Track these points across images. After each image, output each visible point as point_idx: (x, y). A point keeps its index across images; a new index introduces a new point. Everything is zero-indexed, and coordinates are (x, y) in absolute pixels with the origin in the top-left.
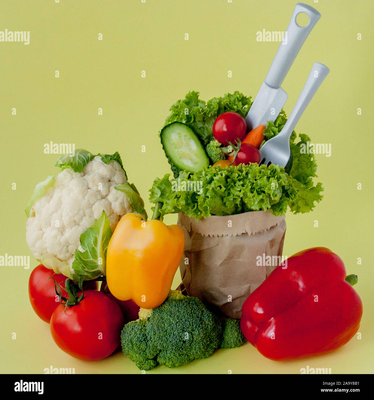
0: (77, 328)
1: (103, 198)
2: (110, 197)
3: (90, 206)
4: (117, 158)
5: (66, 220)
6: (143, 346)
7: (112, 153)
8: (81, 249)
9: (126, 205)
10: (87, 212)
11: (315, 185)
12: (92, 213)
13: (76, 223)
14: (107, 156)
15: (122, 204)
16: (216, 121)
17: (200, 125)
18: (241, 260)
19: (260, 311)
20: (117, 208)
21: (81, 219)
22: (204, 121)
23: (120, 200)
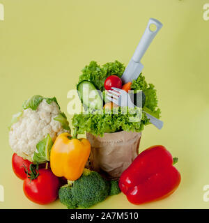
0: (36, 191)
1: (48, 124)
2: (51, 124)
3: (41, 129)
4: (55, 100)
5: (29, 136)
6: (70, 200)
7: (52, 97)
8: (37, 152)
9: (60, 127)
10: (40, 132)
11: (156, 110)
12: (42, 132)
13: (34, 138)
14: (49, 99)
15: (58, 127)
16: (106, 80)
17: (97, 81)
18: (119, 152)
19: (129, 182)
20: (55, 129)
21: (36, 136)
22: (100, 79)
23: (56, 125)
